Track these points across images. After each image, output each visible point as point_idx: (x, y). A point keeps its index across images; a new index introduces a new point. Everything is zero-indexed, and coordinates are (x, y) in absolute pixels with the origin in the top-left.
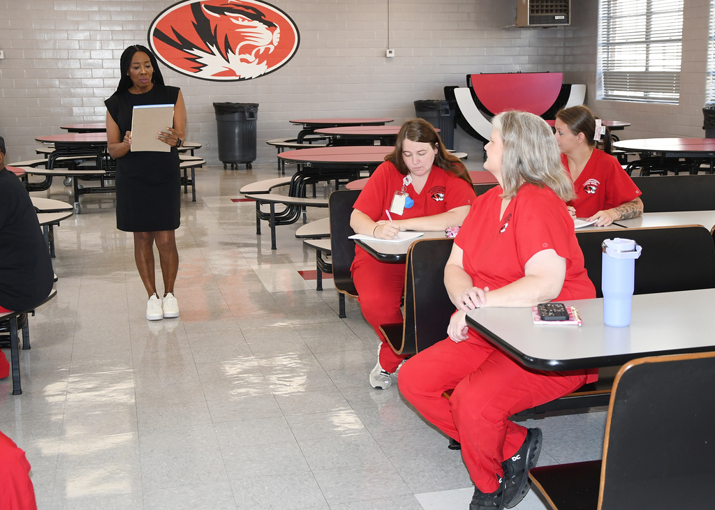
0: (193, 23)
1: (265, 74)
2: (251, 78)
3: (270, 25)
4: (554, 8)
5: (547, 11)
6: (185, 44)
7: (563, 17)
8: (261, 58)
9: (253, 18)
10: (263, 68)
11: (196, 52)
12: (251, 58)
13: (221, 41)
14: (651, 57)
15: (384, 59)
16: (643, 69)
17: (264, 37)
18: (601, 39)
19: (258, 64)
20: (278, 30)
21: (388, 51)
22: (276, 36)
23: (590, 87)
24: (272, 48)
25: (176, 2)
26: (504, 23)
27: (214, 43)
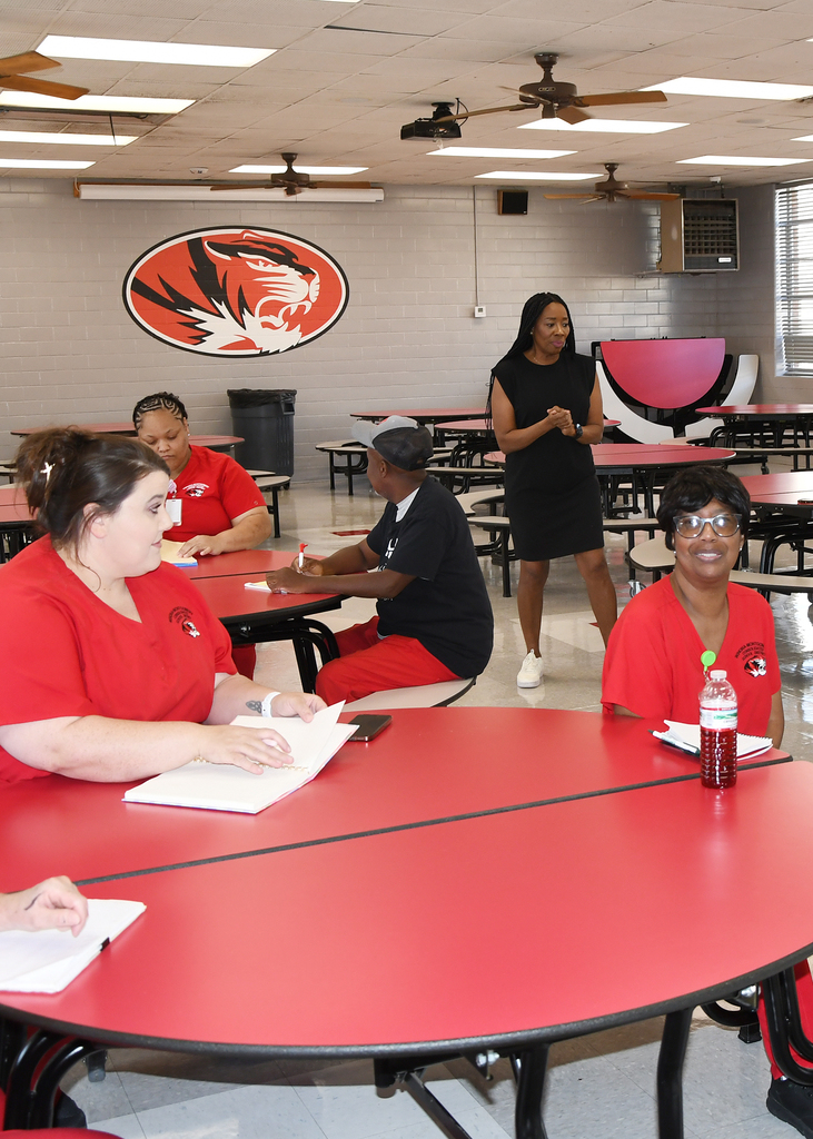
0: (191, 269)
1: (298, 345)
2: (277, 352)
3: (306, 272)
4: (716, 247)
5: (707, 251)
6: (180, 302)
7: (729, 260)
8: (292, 321)
9: (280, 260)
10: (296, 336)
11: (195, 313)
12: (277, 321)
13: (233, 296)
15: (471, 320)
17: (296, 289)
18: (779, 291)
19: (288, 330)
20: (317, 279)
21: (477, 308)
22: (314, 289)
23: (764, 359)
24: (308, 306)
25: (165, 237)
26: (637, 268)
27: (223, 298)
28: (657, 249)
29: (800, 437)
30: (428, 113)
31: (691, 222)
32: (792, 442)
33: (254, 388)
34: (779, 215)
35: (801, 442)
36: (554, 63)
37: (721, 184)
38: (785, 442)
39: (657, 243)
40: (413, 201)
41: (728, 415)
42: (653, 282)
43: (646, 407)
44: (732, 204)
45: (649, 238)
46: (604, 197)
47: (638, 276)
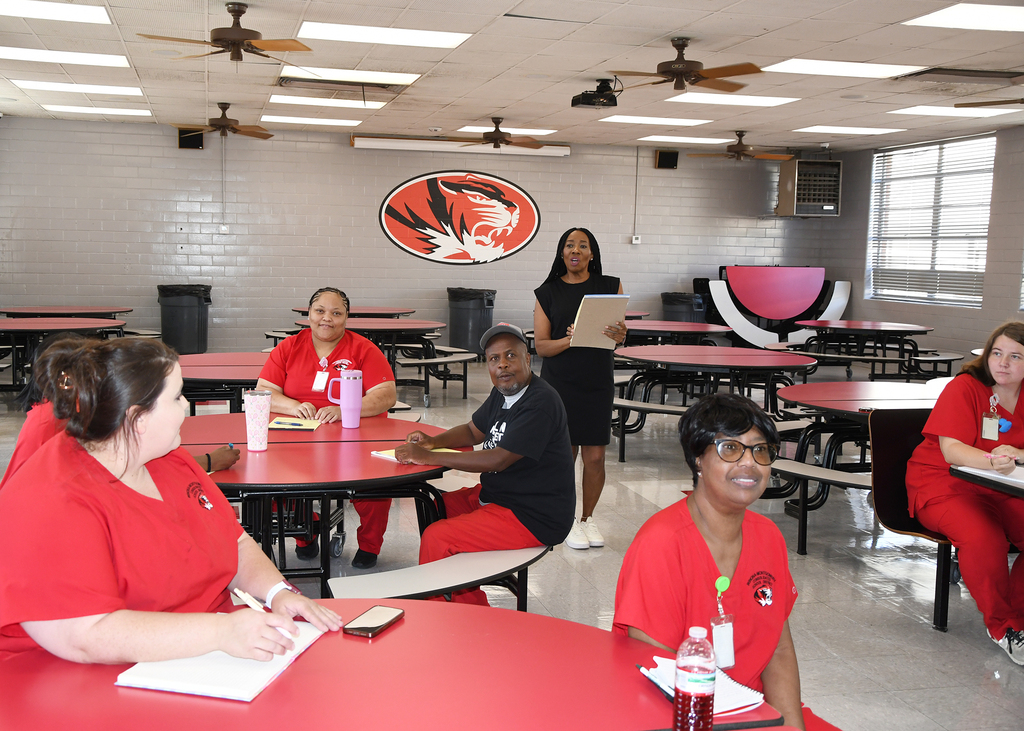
0: (428, 200)
1: (501, 258)
2: (486, 262)
3: (510, 205)
4: (822, 197)
5: (814, 200)
6: (418, 223)
7: (832, 208)
8: (497, 240)
9: (492, 196)
10: (500, 251)
11: (429, 232)
12: (487, 240)
13: (456, 221)
14: (938, 254)
15: (630, 246)
16: (928, 268)
17: (502, 218)
18: (871, 233)
19: (494, 247)
20: (518, 211)
21: (634, 237)
22: (515, 218)
23: (856, 285)
24: (510, 230)
25: (412, 177)
26: (759, 211)
27: (449, 222)
28: (776, 198)
29: (879, 348)
30: (593, 87)
31: (803, 178)
32: (872, 351)
33: (467, 287)
34: (875, 175)
35: (879, 352)
36: (686, 46)
37: (829, 149)
38: (866, 351)
39: (776, 193)
40: (593, 157)
41: (821, 329)
42: (771, 223)
43: (759, 317)
44: (838, 165)
45: (770, 190)
46: (733, 156)
47: (759, 218)
